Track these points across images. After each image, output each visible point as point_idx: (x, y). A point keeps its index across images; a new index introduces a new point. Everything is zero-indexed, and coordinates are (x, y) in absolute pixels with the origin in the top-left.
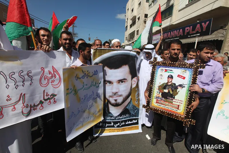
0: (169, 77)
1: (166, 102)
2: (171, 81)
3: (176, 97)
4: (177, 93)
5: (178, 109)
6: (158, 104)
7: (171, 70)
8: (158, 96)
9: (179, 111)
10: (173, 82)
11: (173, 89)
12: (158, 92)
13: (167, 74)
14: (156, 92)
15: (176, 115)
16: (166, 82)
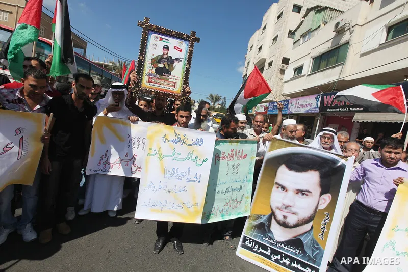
0: (164, 47)
1: (161, 79)
2: (167, 54)
3: (173, 73)
4: (174, 68)
5: (174, 87)
6: (151, 83)
7: (167, 40)
8: (151, 72)
9: (175, 90)
10: (169, 55)
11: (169, 63)
12: (150, 67)
13: (162, 44)
14: (148, 68)
15: (172, 94)
16: (161, 54)
